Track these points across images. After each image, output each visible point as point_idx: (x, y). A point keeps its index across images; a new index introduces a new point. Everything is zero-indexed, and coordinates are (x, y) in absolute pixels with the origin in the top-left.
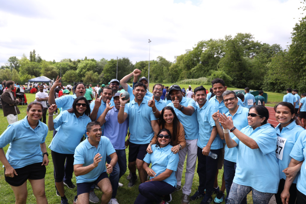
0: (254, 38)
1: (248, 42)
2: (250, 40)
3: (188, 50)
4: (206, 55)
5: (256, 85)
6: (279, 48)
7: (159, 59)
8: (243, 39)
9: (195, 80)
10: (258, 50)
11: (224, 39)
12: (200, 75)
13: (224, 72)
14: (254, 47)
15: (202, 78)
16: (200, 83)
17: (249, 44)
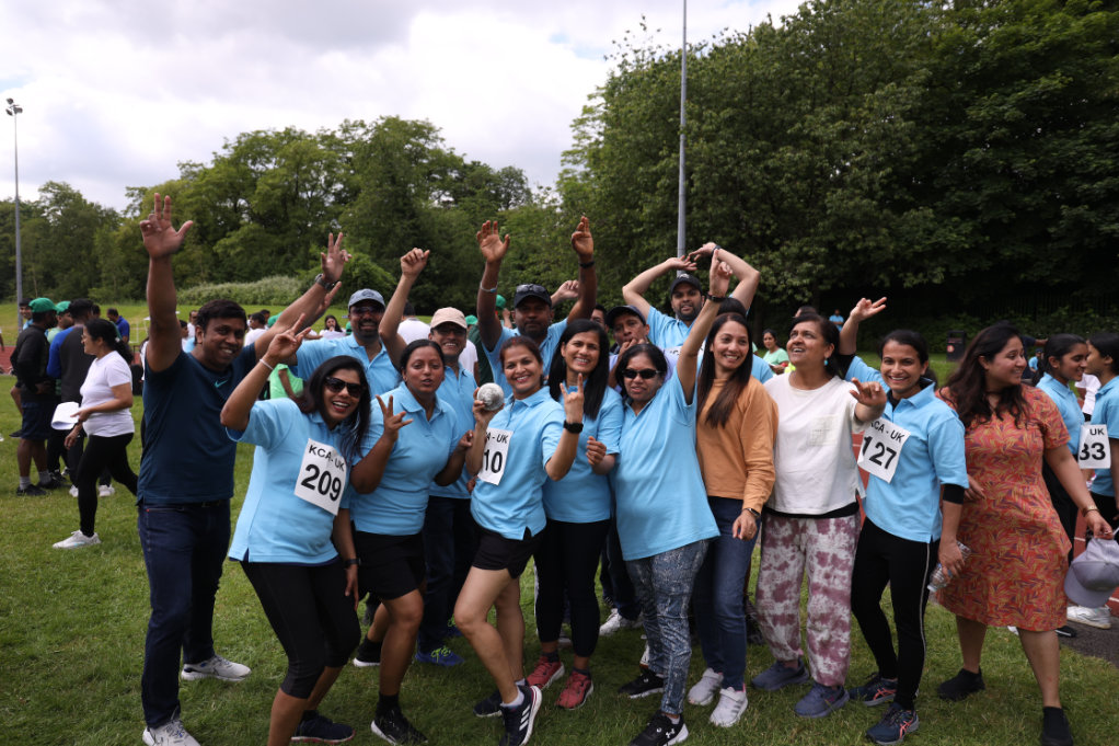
0: (442, 140)
1: (421, 152)
2: (430, 146)
3: (191, 166)
4: (278, 192)
5: (469, 303)
6: (522, 182)
7: (50, 195)
8: (408, 142)
9: (246, 286)
10: (458, 184)
11: (339, 135)
12: (263, 268)
13: (365, 258)
14: (443, 173)
15: (277, 278)
16: (271, 297)
17: (425, 161)
